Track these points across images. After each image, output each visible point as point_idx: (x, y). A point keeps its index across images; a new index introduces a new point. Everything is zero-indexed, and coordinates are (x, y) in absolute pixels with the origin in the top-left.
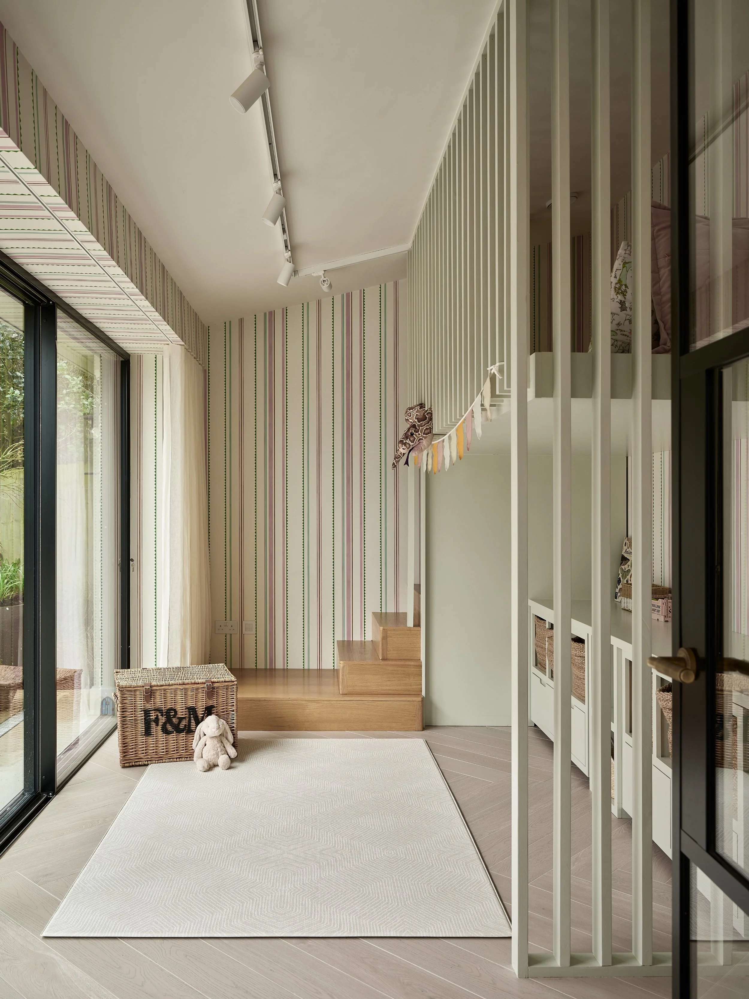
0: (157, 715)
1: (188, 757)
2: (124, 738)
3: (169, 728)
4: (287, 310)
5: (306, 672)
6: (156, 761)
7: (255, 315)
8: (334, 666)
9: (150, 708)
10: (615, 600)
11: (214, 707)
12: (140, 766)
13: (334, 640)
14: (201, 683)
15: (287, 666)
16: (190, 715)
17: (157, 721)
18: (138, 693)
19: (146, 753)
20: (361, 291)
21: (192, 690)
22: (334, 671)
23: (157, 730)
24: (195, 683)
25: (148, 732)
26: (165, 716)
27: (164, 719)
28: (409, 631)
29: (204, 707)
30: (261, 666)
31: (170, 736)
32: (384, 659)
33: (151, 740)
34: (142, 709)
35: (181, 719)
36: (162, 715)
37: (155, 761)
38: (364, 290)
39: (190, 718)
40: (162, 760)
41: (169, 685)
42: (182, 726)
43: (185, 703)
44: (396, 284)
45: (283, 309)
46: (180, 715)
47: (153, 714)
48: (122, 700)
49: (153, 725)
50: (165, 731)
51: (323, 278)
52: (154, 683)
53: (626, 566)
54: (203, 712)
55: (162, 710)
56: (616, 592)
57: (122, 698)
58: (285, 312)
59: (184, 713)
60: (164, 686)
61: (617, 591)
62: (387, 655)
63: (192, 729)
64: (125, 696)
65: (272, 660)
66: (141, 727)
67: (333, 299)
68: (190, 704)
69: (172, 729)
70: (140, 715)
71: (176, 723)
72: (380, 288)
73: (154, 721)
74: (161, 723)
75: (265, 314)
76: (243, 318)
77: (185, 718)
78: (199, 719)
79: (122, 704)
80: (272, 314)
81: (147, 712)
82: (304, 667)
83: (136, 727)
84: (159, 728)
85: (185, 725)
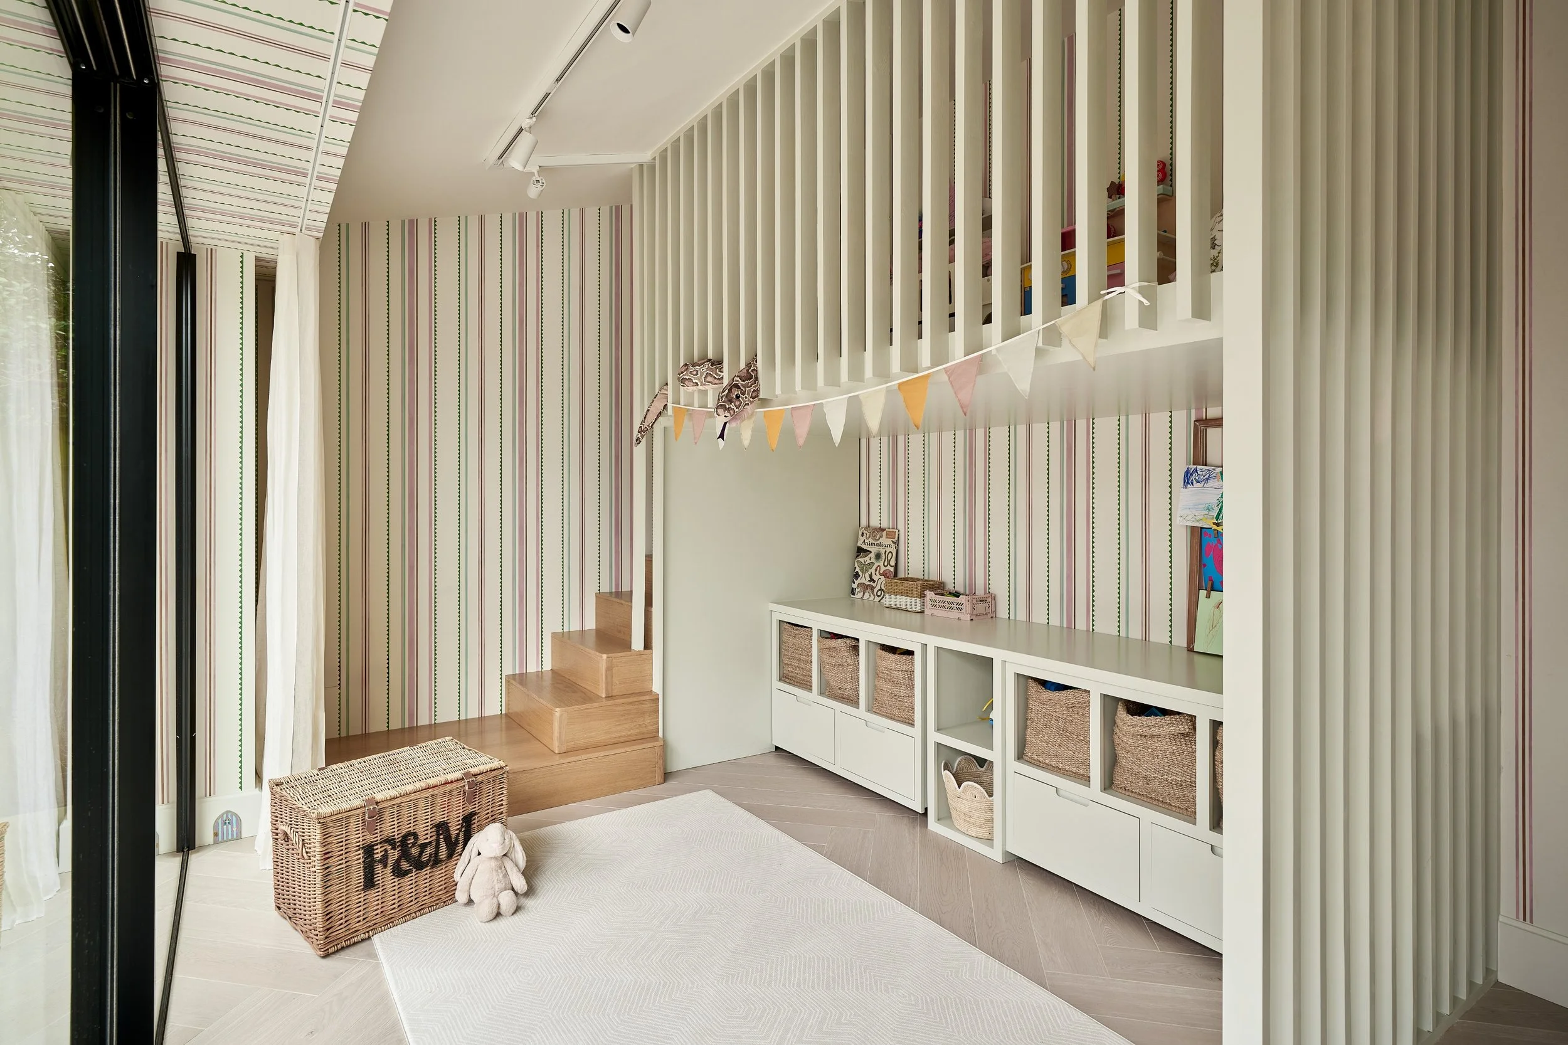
0: (386, 850)
1: (433, 906)
2: (326, 905)
3: (405, 865)
4: (435, 221)
5: (463, 726)
6: (383, 928)
7: (388, 222)
8: (501, 710)
9: (373, 842)
10: (852, 596)
11: (475, 814)
12: (355, 944)
13: (501, 675)
14: (455, 781)
15: (435, 720)
16: (438, 835)
17: (384, 861)
18: (352, 820)
19: (364, 919)
20: (538, 213)
21: (443, 795)
22: (501, 718)
23: (384, 875)
24: (447, 783)
25: (370, 882)
26: (400, 848)
27: (396, 853)
28: (638, 656)
29: (460, 818)
30: (395, 725)
31: (406, 880)
32: (609, 697)
33: (372, 894)
34: (359, 846)
35: (423, 847)
36: (394, 848)
37: (381, 927)
38: (542, 213)
39: (438, 840)
40: (392, 922)
41: (406, 795)
42: (425, 858)
43: (432, 819)
44: (582, 211)
45: (430, 220)
46: (421, 841)
47: (379, 851)
48: (324, 839)
49: (379, 868)
50: (399, 873)
51: (536, 177)
52: (379, 797)
53: (867, 559)
54: (459, 826)
55: (395, 839)
56: (853, 588)
57: (325, 835)
58: (433, 224)
59: (428, 836)
60: (397, 798)
61: (854, 586)
62: (612, 690)
63: (441, 857)
64: (330, 830)
65: (413, 714)
66: (357, 876)
67: (501, 217)
68: (439, 819)
69: (409, 866)
70: (357, 858)
71: (416, 855)
72: (563, 213)
73: (380, 861)
74: (391, 862)
75: (403, 222)
76: (369, 223)
77: (430, 843)
78: (451, 838)
79: (324, 846)
80: (413, 224)
81: (369, 850)
82: (459, 718)
83: (348, 879)
84: (389, 869)
85: (431, 855)
